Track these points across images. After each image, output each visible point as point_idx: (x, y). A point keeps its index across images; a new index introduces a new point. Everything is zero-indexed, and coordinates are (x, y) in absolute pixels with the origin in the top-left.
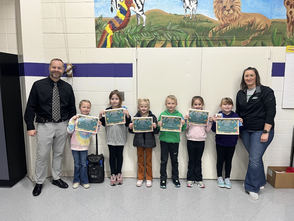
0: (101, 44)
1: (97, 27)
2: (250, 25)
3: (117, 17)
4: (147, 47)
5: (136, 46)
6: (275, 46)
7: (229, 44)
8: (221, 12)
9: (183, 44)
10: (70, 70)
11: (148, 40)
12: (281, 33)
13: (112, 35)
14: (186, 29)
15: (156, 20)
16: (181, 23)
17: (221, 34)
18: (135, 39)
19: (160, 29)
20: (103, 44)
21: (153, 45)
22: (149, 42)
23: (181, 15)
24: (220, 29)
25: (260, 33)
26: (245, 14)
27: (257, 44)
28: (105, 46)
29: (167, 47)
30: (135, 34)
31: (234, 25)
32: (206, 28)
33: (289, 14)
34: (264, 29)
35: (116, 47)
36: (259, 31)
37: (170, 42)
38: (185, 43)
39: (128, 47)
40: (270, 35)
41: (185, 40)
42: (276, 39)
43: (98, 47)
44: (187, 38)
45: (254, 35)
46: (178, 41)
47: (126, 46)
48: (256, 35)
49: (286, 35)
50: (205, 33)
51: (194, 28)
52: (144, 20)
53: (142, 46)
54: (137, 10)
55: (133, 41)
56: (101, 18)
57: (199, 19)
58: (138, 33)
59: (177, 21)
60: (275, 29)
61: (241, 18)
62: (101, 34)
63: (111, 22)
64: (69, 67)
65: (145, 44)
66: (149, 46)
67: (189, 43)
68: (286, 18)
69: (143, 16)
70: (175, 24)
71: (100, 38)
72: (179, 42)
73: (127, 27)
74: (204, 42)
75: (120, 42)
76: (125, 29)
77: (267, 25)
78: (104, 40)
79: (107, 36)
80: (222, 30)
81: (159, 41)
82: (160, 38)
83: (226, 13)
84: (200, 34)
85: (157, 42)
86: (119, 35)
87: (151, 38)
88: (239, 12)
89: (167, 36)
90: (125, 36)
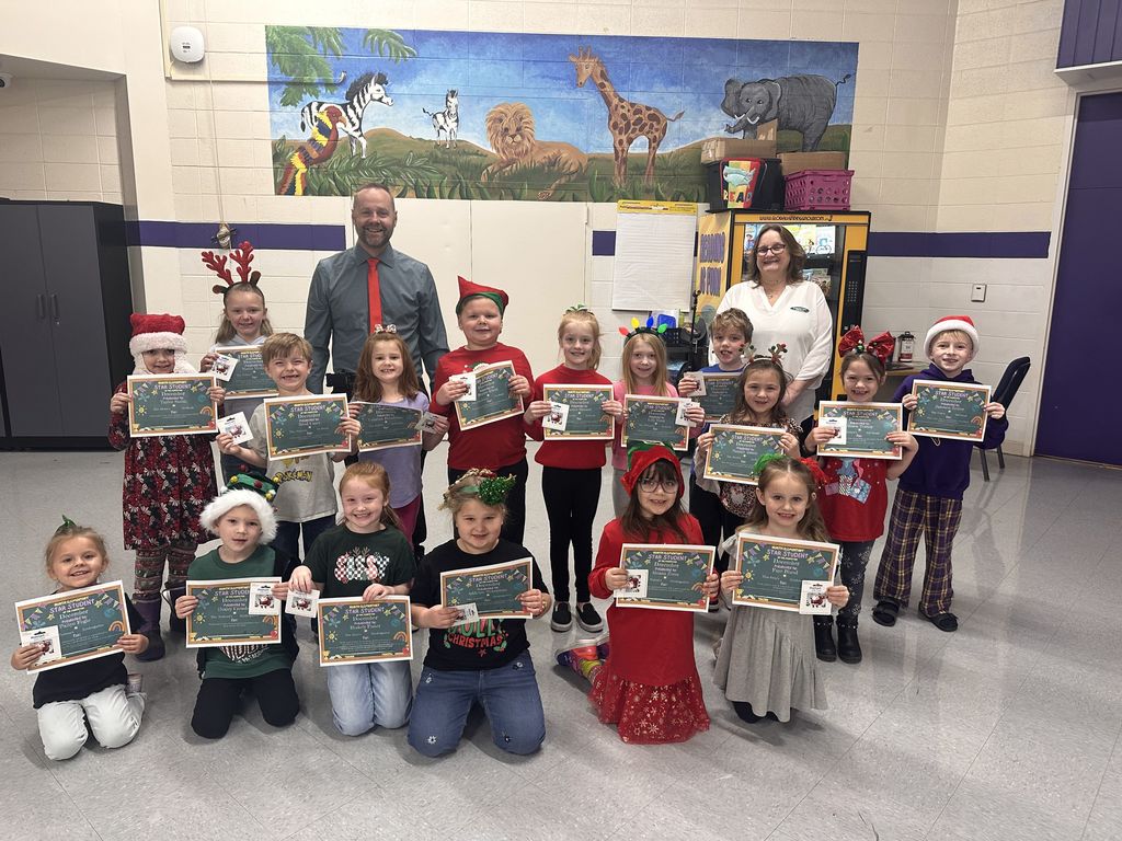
0: (285, 187)
1: (276, 157)
2: (553, 162)
3: (313, 141)
6: (596, 202)
7: (517, 196)
8: (500, 139)
9: (436, 193)
10: (226, 235)
12: (605, 179)
13: (305, 171)
14: (441, 167)
15: (385, 148)
16: (431, 154)
17: (503, 179)
18: (348, 180)
19: (394, 165)
20: (288, 188)
23: (430, 141)
24: (501, 169)
25: (570, 178)
26: (542, 143)
27: (565, 198)
28: (291, 192)
29: (408, 198)
30: (347, 171)
31: (524, 162)
32: (476, 167)
33: (617, 145)
34: (577, 171)
35: (314, 195)
36: (568, 175)
37: (413, 188)
38: (440, 191)
39: (336, 195)
40: (587, 183)
41: (440, 187)
42: (597, 189)
43: (278, 193)
44: (443, 183)
45: (560, 182)
46: (427, 187)
47: (332, 194)
50: (475, 175)
51: (455, 164)
52: (364, 147)
54: (351, 130)
55: (344, 186)
56: (283, 140)
57: (462, 149)
58: (353, 170)
59: (423, 151)
60: (595, 171)
61: (535, 150)
63: (301, 149)
64: (224, 230)
67: (447, 192)
68: (613, 151)
69: (362, 139)
70: (420, 156)
72: (429, 189)
73: (333, 159)
74: (474, 191)
75: (321, 185)
76: (328, 162)
77: (580, 164)
78: (290, 181)
79: (295, 174)
80: (504, 170)
82: (395, 181)
83: (509, 140)
84: (466, 177)
86: (318, 172)
88: (531, 139)
89: (408, 177)
90: (328, 175)
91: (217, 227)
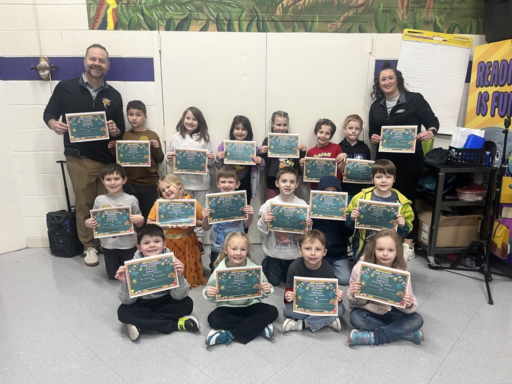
0: (98, 22)
4: (176, 31)
5: (157, 28)
6: (379, 33)
7: (308, 29)
9: (235, 26)
10: (45, 68)
11: (178, 18)
12: (389, 11)
13: (116, 7)
14: (240, 1)
17: (297, 12)
18: (155, 15)
20: (100, 23)
21: (185, 27)
22: (179, 21)
24: (295, 2)
25: (357, 10)
27: (352, 30)
28: (104, 26)
29: (210, 31)
30: (155, 6)
32: (272, 1)
34: (364, 4)
35: (124, 29)
36: (355, 8)
37: (214, 22)
38: (239, 24)
39: (145, 29)
40: (372, 15)
41: (239, 20)
42: (381, 21)
43: (92, 27)
44: (242, 16)
45: (348, 14)
46: (227, 20)
47: (141, 28)
48: (351, 13)
49: (396, 15)
50: (270, 9)
53: (168, 28)
55: (151, 20)
58: (160, 5)
60: (381, 3)
62: (96, 6)
65: (172, 24)
66: (179, 28)
67: (245, 25)
71: (94, 13)
72: (229, 22)
74: (270, 24)
75: (130, 20)
78: (102, 16)
79: (107, 10)
80: (297, 4)
81: (196, 21)
82: (198, 15)
84: (262, 11)
85: (193, 21)
86: (127, 8)
87: (183, 15)
89: (210, 12)
90: (137, 10)
91: (37, 60)
